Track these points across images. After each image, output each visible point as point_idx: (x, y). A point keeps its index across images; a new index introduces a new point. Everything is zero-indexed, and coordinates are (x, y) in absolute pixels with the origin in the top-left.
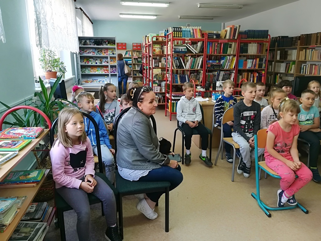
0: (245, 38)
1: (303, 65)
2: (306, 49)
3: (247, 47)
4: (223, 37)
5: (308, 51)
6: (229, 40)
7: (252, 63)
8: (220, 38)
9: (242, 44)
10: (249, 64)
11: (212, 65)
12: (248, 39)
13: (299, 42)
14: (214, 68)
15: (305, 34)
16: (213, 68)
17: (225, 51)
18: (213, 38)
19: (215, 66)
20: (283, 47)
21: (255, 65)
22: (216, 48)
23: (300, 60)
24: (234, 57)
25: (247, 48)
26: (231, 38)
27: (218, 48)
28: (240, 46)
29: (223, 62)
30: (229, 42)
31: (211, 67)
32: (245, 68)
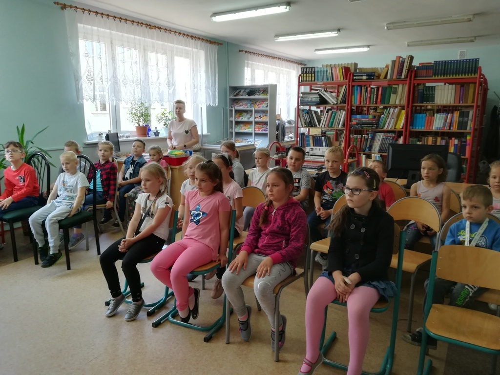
3: (432, 91)
4: (382, 77)
6: (392, 81)
7: (445, 121)
9: (421, 87)
10: (439, 122)
11: (359, 123)
16: (360, 127)
17: (385, 99)
18: (362, 79)
22: (369, 95)
24: (401, 110)
25: (432, 94)
26: (394, 77)
27: (372, 95)
32: (428, 128)
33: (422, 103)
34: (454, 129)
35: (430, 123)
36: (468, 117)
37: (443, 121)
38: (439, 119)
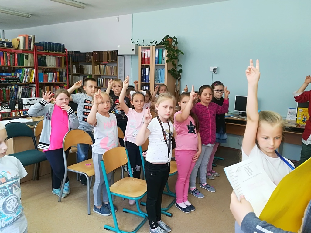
0: (42, 50)
1: (99, 78)
2: (99, 64)
3: (44, 59)
4: (16, 47)
5: (101, 66)
6: (24, 50)
7: (53, 77)
8: (12, 47)
9: (39, 56)
10: (50, 78)
11: (6, 79)
12: (45, 51)
13: (92, 57)
14: (10, 82)
15: (97, 51)
16: (8, 82)
17: (21, 62)
18: (3, 47)
19: (11, 79)
20: (77, 61)
21: (56, 78)
22: (9, 59)
23: (96, 74)
24: (32, 70)
25: (45, 61)
26: (26, 48)
27: (11, 59)
28: (38, 58)
29: (20, 75)
30: (24, 53)
31: (6, 81)
32: (46, 81)
33: (41, 66)
34: (58, 81)
35: (46, 78)
36: (63, 75)
37: (52, 77)
38: (50, 76)
